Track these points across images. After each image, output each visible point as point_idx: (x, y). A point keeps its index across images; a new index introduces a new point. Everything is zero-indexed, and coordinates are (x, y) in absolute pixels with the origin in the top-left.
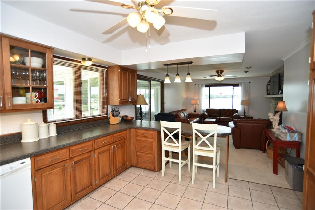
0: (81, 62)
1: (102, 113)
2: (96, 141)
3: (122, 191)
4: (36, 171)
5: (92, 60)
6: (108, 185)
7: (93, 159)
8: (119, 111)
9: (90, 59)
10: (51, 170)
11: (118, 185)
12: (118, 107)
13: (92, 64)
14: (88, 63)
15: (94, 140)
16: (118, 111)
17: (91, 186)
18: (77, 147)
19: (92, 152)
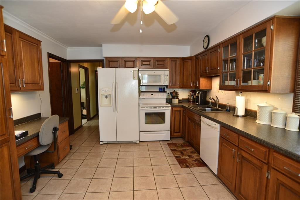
2: (275, 154)
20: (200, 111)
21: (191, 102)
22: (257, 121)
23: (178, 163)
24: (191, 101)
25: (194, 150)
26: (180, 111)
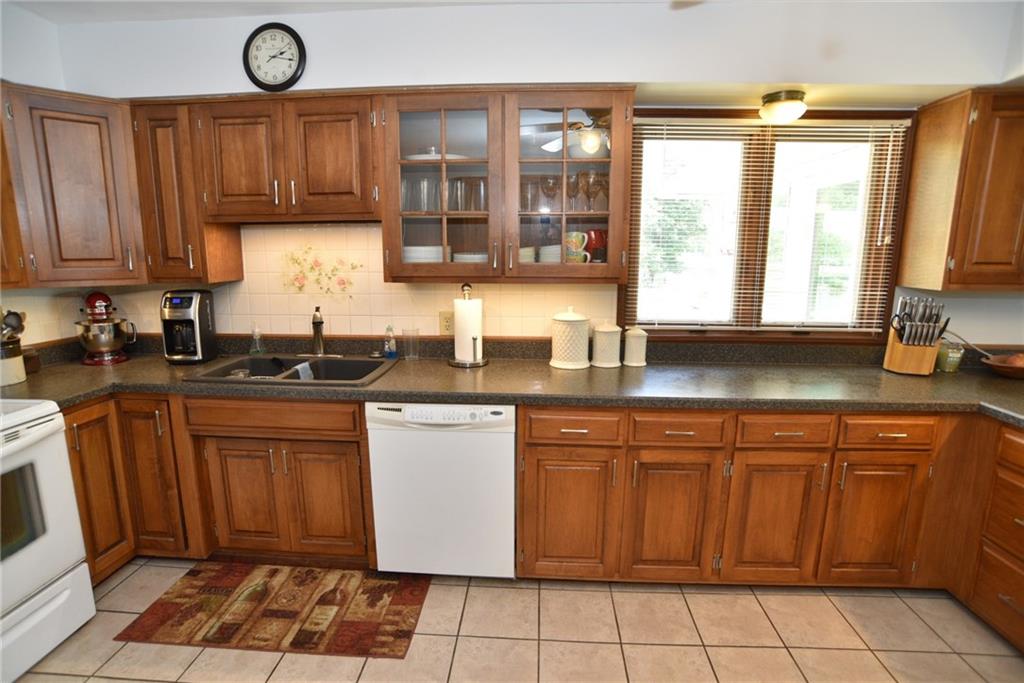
0: (760, 113)
1: (861, 316)
2: (745, 418)
3: (808, 658)
4: (528, 446)
5: (807, 98)
6: (774, 601)
7: (719, 480)
8: (943, 320)
9: (794, 95)
10: (566, 458)
11: (810, 624)
12: (938, 302)
13: (808, 112)
14: (787, 113)
15: (734, 413)
16: (938, 317)
17: (699, 565)
18: (655, 419)
19: (719, 457)
20: (216, 379)
21: (102, 354)
22: (554, 363)
23: (360, 660)
24: (104, 349)
25: (286, 570)
26: (103, 420)
